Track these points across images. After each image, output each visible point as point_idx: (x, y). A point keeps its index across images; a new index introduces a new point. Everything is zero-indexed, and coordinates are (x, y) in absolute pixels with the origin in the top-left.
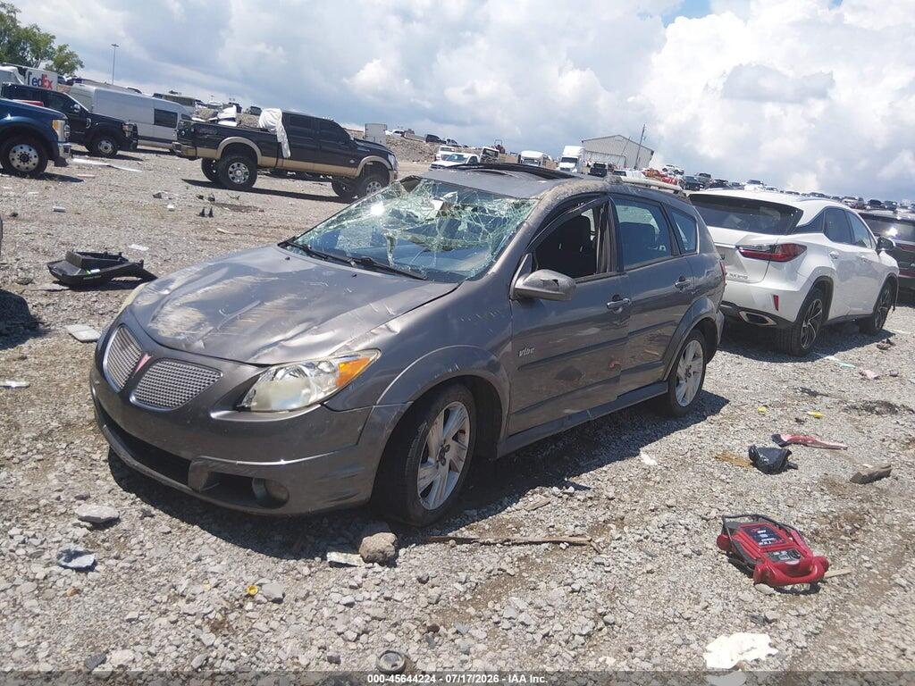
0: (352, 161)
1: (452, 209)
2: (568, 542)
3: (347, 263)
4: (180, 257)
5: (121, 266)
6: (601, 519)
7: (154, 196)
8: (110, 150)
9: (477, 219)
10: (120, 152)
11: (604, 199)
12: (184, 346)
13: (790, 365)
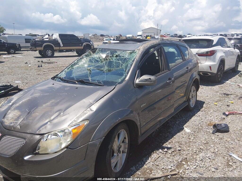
0: (80, 45)
1: (109, 57)
2: (170, 175)
3: (74, 83)
4: (31, 81)
5: (11, 88)
6: (179, 161)
7: (25, 63)
8: (13, 52)
9: (118, 60)
10: (16, 52)
11: (160, 46)
12: (13, 129)
13: (217, 86)
